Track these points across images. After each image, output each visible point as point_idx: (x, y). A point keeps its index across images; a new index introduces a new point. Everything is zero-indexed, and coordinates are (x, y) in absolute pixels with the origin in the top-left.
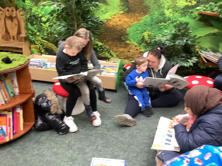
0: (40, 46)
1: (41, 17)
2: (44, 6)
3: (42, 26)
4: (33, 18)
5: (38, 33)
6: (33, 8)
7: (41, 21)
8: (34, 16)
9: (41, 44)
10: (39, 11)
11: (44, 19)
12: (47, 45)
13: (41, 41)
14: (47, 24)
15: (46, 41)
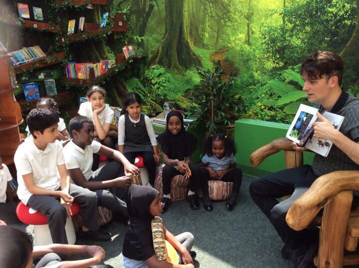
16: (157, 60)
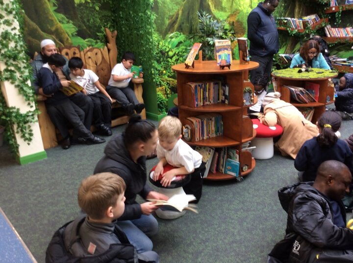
0: (166, 86)
1: (168, 52)
2: (171, 38)
3: (169, 62)
4: (160, 54)
5: (164, 72)
6: (161, 43)
7: (168, 57)
8: (161, 52)
9: (168, 83)
10: (167, 44)
11: (171, 54)
12: (173, 83)
13: (168, 81)
14: (174, 58)
15: (172, 79)
16: (176, 26)
